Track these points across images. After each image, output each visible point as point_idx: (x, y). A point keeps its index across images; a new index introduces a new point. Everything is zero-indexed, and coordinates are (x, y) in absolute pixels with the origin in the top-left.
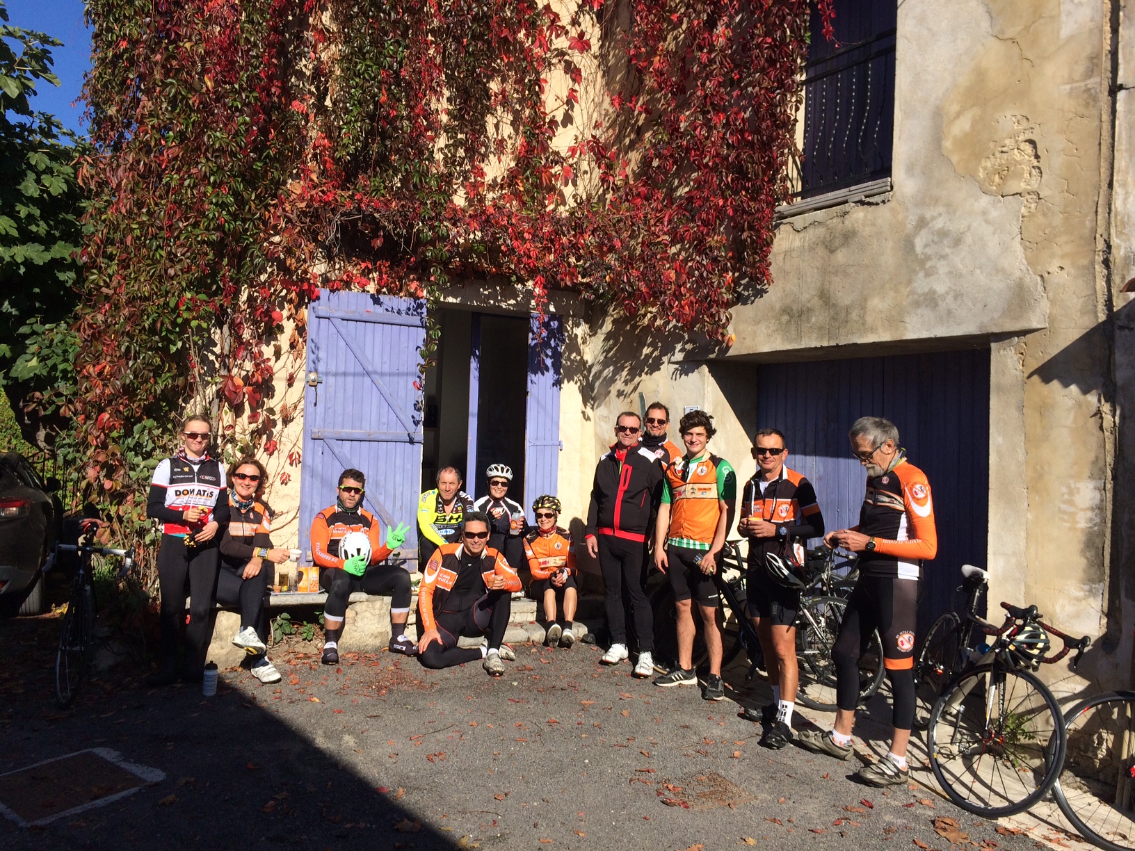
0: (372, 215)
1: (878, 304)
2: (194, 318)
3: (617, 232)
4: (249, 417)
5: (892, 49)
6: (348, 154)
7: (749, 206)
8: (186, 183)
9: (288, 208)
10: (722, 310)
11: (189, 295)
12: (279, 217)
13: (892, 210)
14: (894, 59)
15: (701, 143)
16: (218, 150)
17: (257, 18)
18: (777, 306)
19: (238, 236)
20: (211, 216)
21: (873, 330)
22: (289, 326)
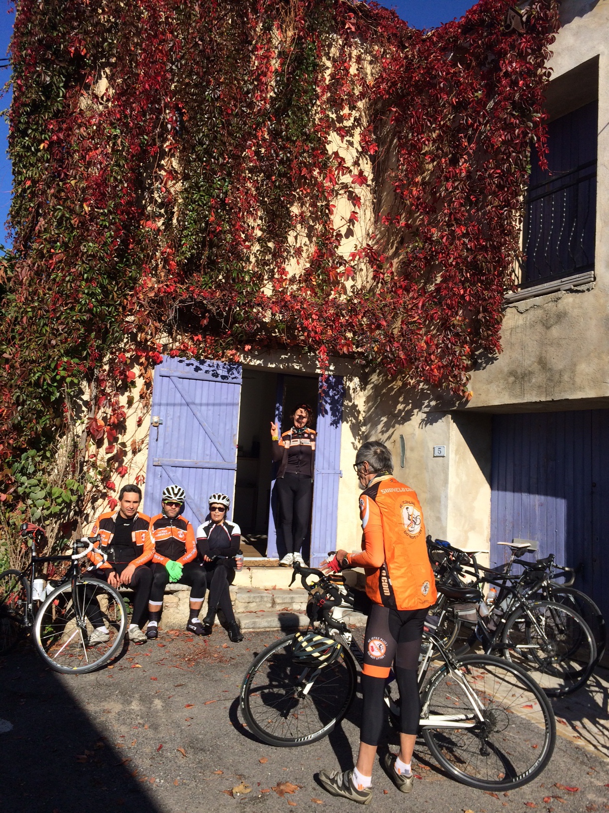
0: (202, 302)
1: (585, 369)
2: (69, 376)
3: (383, 315)
4: (106, 449)
5: (594, 175)
6: (186, 258)
7: (483, 294)
8: (67, 279)
9: (141, 297)
10: (463, 373)
11: (65, 359)
12: (134, 303)
13: (595, 296)
14: (595, 182)
15: (447, 248)
16: (90, 255)
17: (122, 162)
18: (506, 369)
19: (102, 317)
20: (83, 302)
21: (581, 388)
22: (140, 382)
